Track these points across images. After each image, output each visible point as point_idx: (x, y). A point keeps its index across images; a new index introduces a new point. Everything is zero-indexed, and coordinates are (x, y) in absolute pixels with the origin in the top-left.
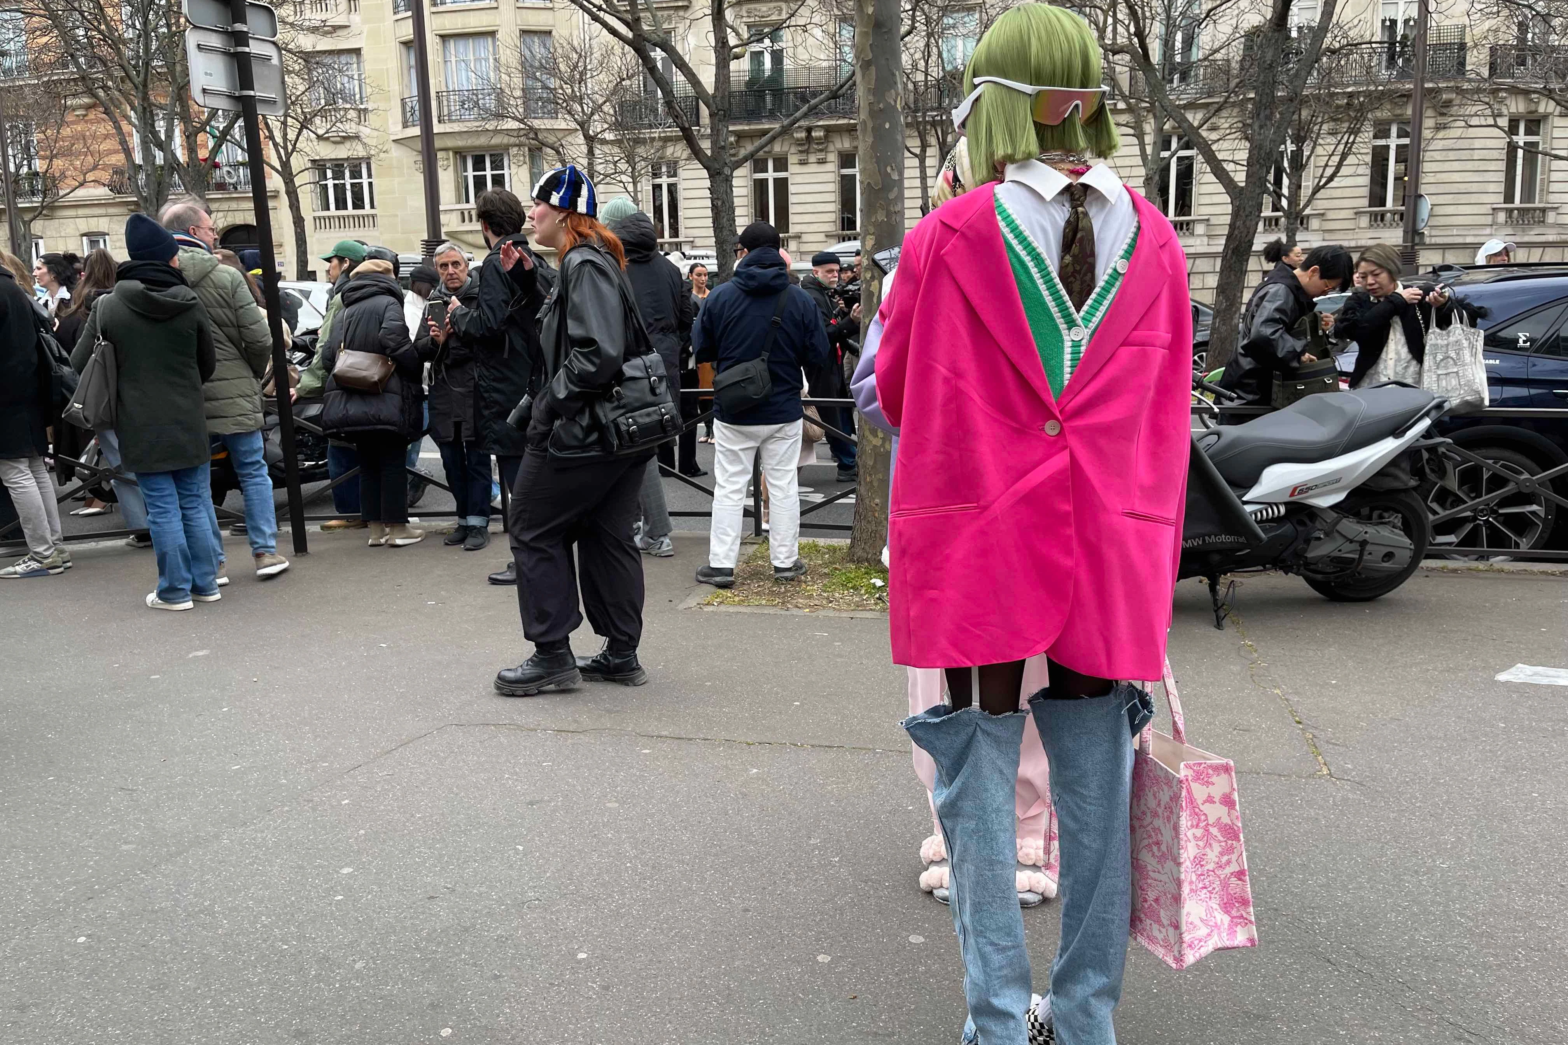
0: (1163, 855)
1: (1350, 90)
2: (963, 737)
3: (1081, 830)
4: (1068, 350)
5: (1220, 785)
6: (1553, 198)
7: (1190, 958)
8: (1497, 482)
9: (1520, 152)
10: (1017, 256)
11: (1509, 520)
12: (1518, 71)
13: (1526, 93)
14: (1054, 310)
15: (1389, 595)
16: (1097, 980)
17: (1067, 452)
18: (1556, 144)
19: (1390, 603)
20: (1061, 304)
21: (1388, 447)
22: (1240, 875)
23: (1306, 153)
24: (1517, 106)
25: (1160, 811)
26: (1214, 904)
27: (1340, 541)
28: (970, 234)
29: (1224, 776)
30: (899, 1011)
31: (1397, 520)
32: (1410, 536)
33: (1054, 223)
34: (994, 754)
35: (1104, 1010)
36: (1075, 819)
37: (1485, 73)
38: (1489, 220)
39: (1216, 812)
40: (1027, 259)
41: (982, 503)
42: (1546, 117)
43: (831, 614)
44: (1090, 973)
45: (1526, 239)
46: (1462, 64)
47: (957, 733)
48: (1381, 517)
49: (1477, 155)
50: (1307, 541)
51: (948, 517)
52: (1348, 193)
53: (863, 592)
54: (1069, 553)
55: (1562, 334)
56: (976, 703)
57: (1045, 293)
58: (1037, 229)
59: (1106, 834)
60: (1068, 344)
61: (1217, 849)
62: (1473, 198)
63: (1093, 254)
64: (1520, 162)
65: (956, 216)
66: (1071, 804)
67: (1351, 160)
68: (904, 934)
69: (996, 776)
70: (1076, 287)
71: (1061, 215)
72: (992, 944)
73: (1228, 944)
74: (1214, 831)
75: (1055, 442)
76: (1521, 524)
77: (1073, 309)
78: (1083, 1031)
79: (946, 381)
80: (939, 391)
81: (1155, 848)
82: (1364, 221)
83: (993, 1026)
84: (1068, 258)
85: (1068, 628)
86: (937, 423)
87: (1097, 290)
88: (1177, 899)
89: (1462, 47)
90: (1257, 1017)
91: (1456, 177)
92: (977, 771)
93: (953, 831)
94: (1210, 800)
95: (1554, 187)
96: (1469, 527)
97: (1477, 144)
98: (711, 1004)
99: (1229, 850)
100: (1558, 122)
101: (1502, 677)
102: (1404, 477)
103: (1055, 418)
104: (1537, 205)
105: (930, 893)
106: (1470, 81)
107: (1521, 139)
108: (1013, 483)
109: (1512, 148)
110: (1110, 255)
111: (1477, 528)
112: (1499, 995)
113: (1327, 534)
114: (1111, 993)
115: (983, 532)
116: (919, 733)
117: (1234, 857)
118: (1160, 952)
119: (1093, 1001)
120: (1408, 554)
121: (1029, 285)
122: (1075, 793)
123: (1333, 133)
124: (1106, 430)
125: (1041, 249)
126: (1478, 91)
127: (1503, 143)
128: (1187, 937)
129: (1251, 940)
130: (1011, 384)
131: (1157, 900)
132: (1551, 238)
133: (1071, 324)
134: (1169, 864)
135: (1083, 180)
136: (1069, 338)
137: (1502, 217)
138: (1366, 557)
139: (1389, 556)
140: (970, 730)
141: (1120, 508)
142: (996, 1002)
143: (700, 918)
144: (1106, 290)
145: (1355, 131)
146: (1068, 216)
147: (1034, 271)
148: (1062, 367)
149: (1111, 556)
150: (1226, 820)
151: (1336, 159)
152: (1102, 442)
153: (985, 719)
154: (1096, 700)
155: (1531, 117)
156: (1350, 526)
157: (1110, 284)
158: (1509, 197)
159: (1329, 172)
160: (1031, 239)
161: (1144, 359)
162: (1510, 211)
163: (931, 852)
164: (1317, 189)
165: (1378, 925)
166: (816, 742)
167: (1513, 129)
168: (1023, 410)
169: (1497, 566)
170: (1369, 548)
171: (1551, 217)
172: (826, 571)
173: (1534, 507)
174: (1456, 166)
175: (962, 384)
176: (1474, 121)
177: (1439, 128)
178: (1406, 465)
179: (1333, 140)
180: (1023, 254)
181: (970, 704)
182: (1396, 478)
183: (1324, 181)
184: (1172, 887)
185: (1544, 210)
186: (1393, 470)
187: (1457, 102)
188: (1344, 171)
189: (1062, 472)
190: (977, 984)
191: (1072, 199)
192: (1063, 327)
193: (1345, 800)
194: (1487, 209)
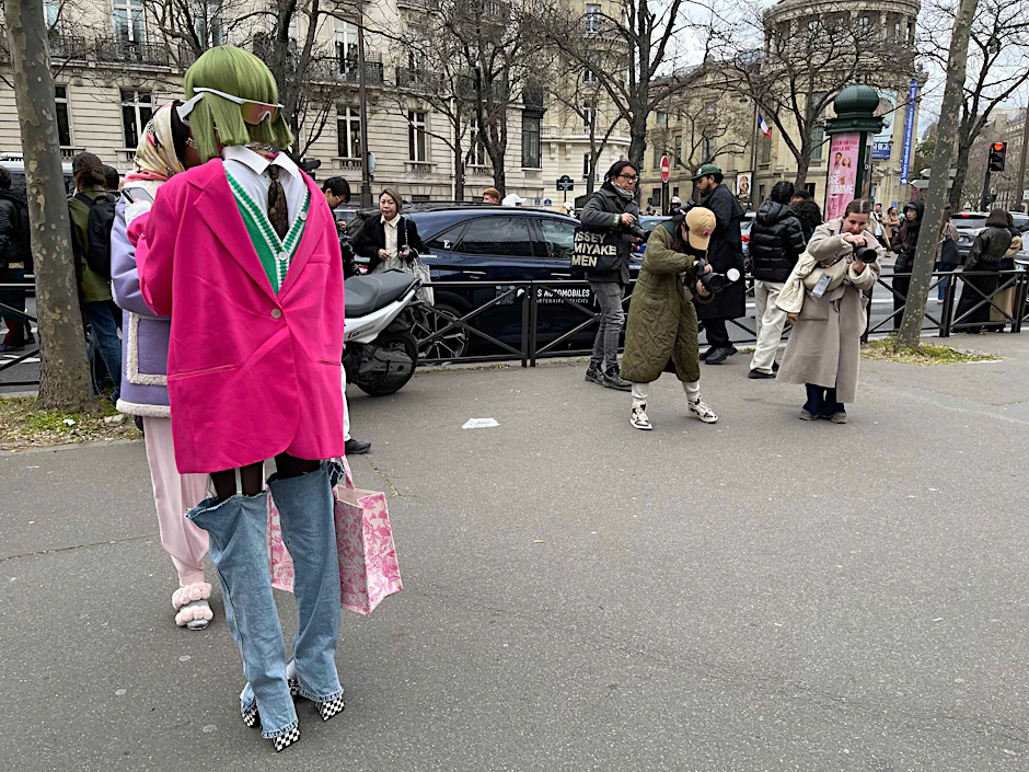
0: (352, 554)
1: (322, 83)
2: (233, 514)
3: (309, 554)
4: (278, 266)
5: (379, 507)
6: (434, 159)
7: (373, 606)
8: (443, 322)
9: (415, 131)
10: (243, 207)
11: (448, 342)
12: (412, 84)
13: (416, 97)
14: (268, 242)
15: (401, 390)
16: (325, 640)
17: (287, 328)
18: (433, 128)
19: (402, 393)
20: (272, 238)
21: (396, 306)
22: (391, 554)
23: (300, 119)
24: (411, 104)
25: (348, 530)
26: (380, 573)
27: (376, 361)
28: (210, 192)
29: (380, 502)
30: (188, 707)
31: (402, 347)
32: (409, 355)
33: (262, 188)
34: (254, 521)
35: (330, 656)
36: (304, 548)
37: (395, 83)
38: (403, 169)
39: (377, 523)
40: (250, 210)
41: (237, 364)
42: (427, 112)
43: (36, 450)
44: (320, 638)
45: (422, 181)
46: (382, 76)
47: (228, 514)
48: (394, 346)
49: (394, 131)
50: (359, 364)
51: (214, 376)
52: (326, 147)
53: (58, 430)
54: (294, 388)
55: (464, 240)
56: (239, 492)
57: (262, 231)
58: (254, 191)
59: (325, 551)
60: (278, 262)
61: (379, 542)
62: (394, 156)
63: (286, 209)
64: (416, 136)
65: (200, 180)
66: (301, 540)
67: (326, 126)
68: (175, 658)
69: (256, 535)
70: (279, 227)
71: (266, 183)
72: (264, 639)
73: (390, 593)
74: (377, 533)
75: (278, 323)
76: (454, 344)
77: (279, 241)
78: (320, 673)
79: (206, 287)
80: (202, 294)
81: (346, 552)
82: (337, 165)
83: (268, 689)
84: (273, 210)
85: (298, 433)
86: (202, 314)
87: (291, 230)
88: (364, 576)
89: (381, 65)
90: (399, 636)
91: (385, 143)
92: (244, 536)
93: (229, 577)
94: (374, 517)
95: (434, 153)
96: (431, 347)
97: (394, 124)
98: (43, 751)
99: (385, 542)
100: (433, 115)
101: (465, 426)
102: (404, 323)
103: (277, 307)
104: (426, 162)
105: (185, 626)
106: (387, 86)
107: (416, 123)
108: (256, 350)
109: (411, 128)
110: (296, 209)
111: (435, 348)
112: (505, 588)
113: (370, 359)
114: (333, 645)
115: (241, 382)
116: (201, 519)
117: (388, 545)
118: (355, 609)
119: (324, 653)
120: (410, 366)
121: (252, 225)
122: (303, 532)
123: (314, 109)
124: (304, 313)
125: (257, 204)
126: (392, 93)
127: (406, 125)
128: (370, 595)
129: (400, 587)
130: (249, 288)
131: (349, 581)
132: (435, 181)
133: (279, 250)
134: (357, 558)
135: (275, 162)
136: (278, 258)
137: (409, 168)
138: (390, 370)
139: (401, 368)
140: (238, 509)
141: (317, 359)
142: (269, 674)
143: (9, 695)
144: (296, 230)
145: (327, 110)
146: (269, 184)
147: (254, 217)
148: (276, 276)
149: (315, 386)
150: (383, 526)
151: (318, 125)
152: (303, 320)
153: (246, 500)
154: (311, 474)
155: (420, 111)
156: (381, 353)
157: (297, 226)
158: (412, 158)
159: (315, 133)
160: (251, 197)
161: (320, 270)
162: (413, 164)
163: (182, 599)
164: (309, 144)
165: (443, 570)
166: (59, 547)
167: (411, 118)
168: (258, 305)
169: (447, 367)
170: (391, 364)
171: (434, 169)
172: (21, 418)
173: (460, 334)
174: (384, 136)
175: (217, 289)
176: (391, 111)
177: (373, 113)
178: (404, 316)
179: (313, 113)
180: (247, 206)
181: (235, 493)
182: (400, 323)
183: (312, 138)
184: (360, 571)
185: (430, 165)
186: (398, 320)
187: (381, 98)
188: (323, 133)
189: (285, 340)
190: (254, 668)
191: (271, 174)
192: (274, 252)
193: (410, 507)
194: (401, 163)
